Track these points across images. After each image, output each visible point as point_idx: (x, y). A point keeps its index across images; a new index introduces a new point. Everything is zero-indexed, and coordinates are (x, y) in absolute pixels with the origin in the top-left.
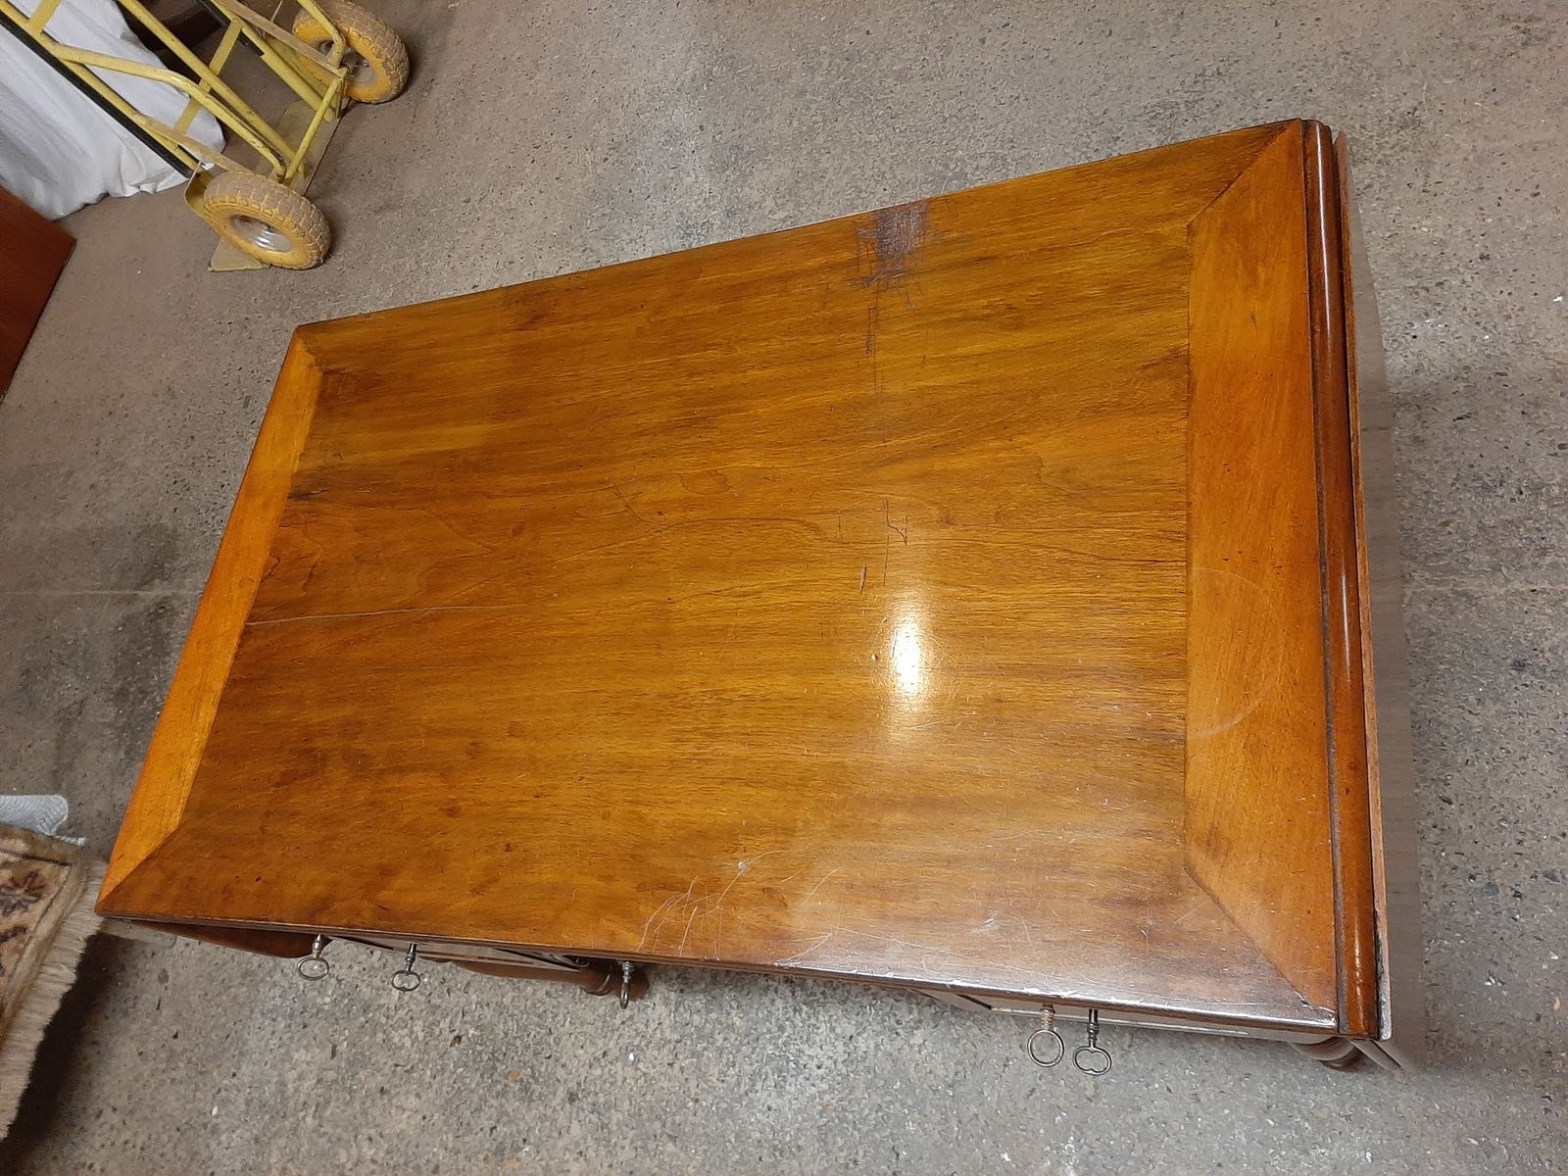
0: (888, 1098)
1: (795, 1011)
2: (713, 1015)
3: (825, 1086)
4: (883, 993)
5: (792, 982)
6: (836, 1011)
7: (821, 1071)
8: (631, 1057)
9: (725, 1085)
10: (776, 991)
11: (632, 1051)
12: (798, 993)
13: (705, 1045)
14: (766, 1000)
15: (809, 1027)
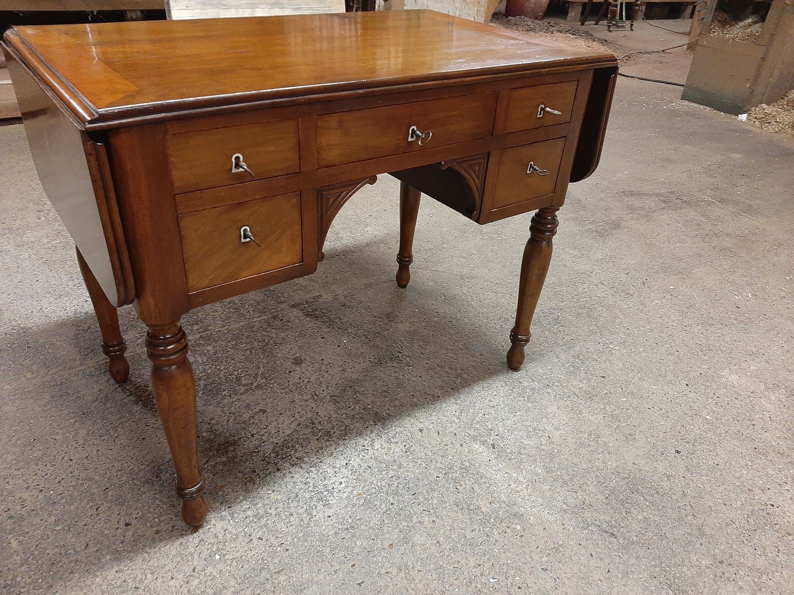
0: (384, 473)
1: (308, 473)
2: (260, 505)
3: (350, 489)
4: (347, 441)
5: (296, 464)
6: (330, 460)
7: (343, 485)
8: (217, 557)
9: (294, 526)
10: (290, 472)
11: (215, 554)
12: (304, 466)
13: (265, 519)
14: (288, 479)
15: (321, 474)
